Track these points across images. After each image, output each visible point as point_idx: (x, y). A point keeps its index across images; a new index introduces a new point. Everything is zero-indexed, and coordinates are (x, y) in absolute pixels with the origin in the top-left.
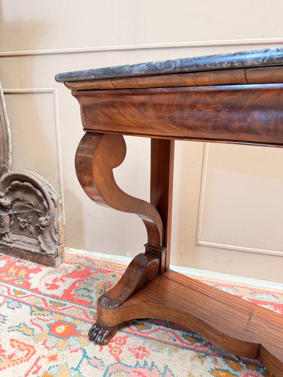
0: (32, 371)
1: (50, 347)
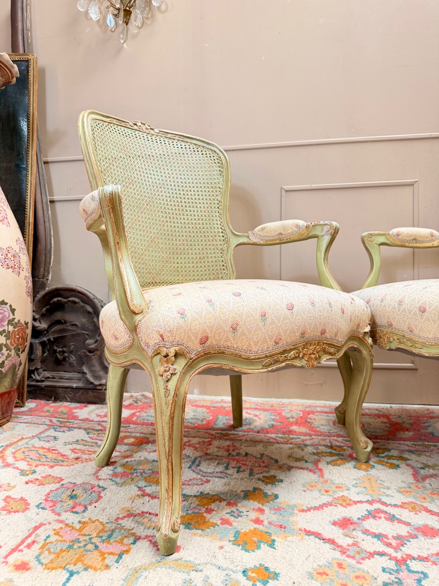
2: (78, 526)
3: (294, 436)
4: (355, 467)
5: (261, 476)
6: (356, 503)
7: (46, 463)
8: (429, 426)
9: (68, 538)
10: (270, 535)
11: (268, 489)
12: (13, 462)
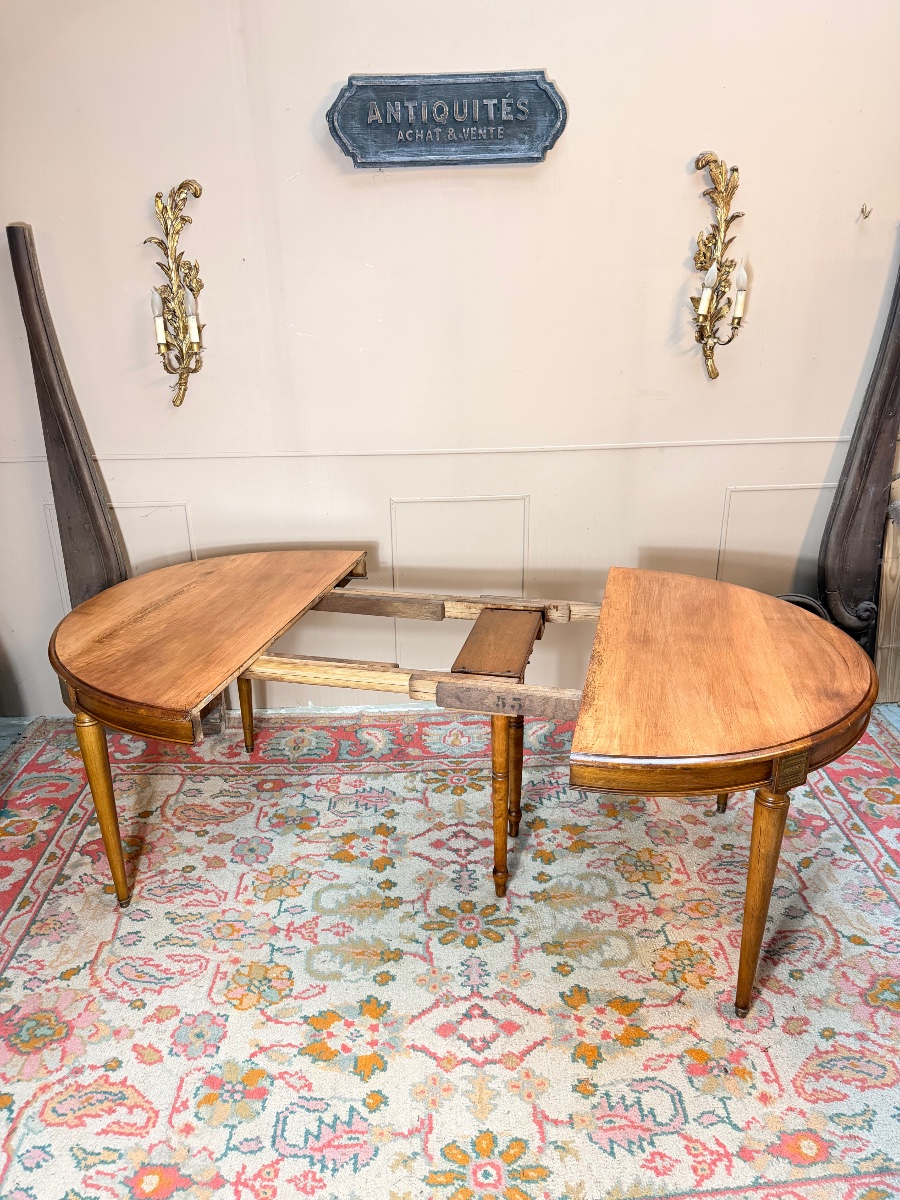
0: (262, 816)
1: (267, 798)
2: (268, 872)
3: (409, 762)
4: (452, 793)
5: (382, 811)
6: (447, 826)
7: (210, 821)
9: (266, 881)
10: (392, 859)
11: (390, 823)
12: (181, 825)
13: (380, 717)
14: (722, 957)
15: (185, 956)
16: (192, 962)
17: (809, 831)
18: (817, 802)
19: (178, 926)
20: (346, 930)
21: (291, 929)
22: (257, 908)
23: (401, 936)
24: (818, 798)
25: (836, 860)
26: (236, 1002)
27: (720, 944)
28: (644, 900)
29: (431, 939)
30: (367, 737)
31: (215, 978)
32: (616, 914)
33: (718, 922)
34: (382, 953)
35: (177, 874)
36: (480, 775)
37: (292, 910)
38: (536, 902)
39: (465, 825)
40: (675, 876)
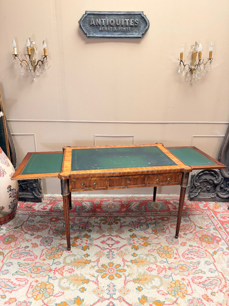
0: (51, 230)
1: (53, 224)
3: (96, 213)
4: (108, 224)
5: (87, 230)
6: (106, 236)
7: (35, 231)
8: (130, 205)
9: (50, 252)
10: (88, 246)
11: (89, 234)
12: (27, 232)
13: (89, 198)
14: (189, 286)
15: (21, 279)
16: (23, 281)
17: (215, 241)
18: (217, 231)
19: (21, 268)
20: (72, 271)
21: (56, 270)
22: (46, 262)
23: (90, 274)
24: (218, 230)
25: (224, 252)
26: (35, 297)
27: (189, 281)
28: (165, 264)
29: (99, 276)
30: (85, 204)
31: (29, 288)
32: (157, 269)
33: (188, 273)
34: (83, 280)
35: (23, 249)
36: (117, 218)
37: (56, 263)
38: (132, 264)
39: (112, 236)
40: (175, 256)
